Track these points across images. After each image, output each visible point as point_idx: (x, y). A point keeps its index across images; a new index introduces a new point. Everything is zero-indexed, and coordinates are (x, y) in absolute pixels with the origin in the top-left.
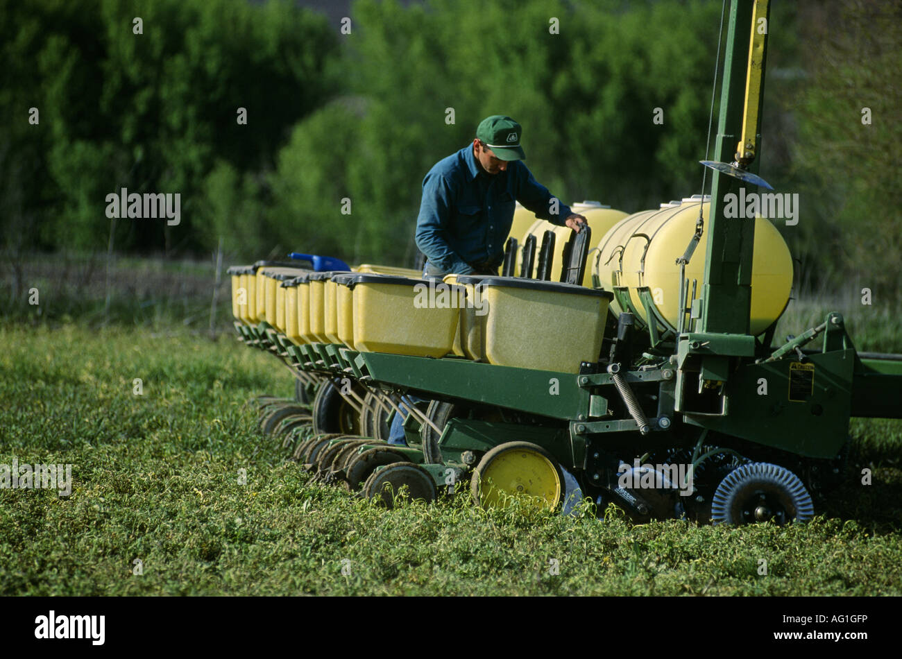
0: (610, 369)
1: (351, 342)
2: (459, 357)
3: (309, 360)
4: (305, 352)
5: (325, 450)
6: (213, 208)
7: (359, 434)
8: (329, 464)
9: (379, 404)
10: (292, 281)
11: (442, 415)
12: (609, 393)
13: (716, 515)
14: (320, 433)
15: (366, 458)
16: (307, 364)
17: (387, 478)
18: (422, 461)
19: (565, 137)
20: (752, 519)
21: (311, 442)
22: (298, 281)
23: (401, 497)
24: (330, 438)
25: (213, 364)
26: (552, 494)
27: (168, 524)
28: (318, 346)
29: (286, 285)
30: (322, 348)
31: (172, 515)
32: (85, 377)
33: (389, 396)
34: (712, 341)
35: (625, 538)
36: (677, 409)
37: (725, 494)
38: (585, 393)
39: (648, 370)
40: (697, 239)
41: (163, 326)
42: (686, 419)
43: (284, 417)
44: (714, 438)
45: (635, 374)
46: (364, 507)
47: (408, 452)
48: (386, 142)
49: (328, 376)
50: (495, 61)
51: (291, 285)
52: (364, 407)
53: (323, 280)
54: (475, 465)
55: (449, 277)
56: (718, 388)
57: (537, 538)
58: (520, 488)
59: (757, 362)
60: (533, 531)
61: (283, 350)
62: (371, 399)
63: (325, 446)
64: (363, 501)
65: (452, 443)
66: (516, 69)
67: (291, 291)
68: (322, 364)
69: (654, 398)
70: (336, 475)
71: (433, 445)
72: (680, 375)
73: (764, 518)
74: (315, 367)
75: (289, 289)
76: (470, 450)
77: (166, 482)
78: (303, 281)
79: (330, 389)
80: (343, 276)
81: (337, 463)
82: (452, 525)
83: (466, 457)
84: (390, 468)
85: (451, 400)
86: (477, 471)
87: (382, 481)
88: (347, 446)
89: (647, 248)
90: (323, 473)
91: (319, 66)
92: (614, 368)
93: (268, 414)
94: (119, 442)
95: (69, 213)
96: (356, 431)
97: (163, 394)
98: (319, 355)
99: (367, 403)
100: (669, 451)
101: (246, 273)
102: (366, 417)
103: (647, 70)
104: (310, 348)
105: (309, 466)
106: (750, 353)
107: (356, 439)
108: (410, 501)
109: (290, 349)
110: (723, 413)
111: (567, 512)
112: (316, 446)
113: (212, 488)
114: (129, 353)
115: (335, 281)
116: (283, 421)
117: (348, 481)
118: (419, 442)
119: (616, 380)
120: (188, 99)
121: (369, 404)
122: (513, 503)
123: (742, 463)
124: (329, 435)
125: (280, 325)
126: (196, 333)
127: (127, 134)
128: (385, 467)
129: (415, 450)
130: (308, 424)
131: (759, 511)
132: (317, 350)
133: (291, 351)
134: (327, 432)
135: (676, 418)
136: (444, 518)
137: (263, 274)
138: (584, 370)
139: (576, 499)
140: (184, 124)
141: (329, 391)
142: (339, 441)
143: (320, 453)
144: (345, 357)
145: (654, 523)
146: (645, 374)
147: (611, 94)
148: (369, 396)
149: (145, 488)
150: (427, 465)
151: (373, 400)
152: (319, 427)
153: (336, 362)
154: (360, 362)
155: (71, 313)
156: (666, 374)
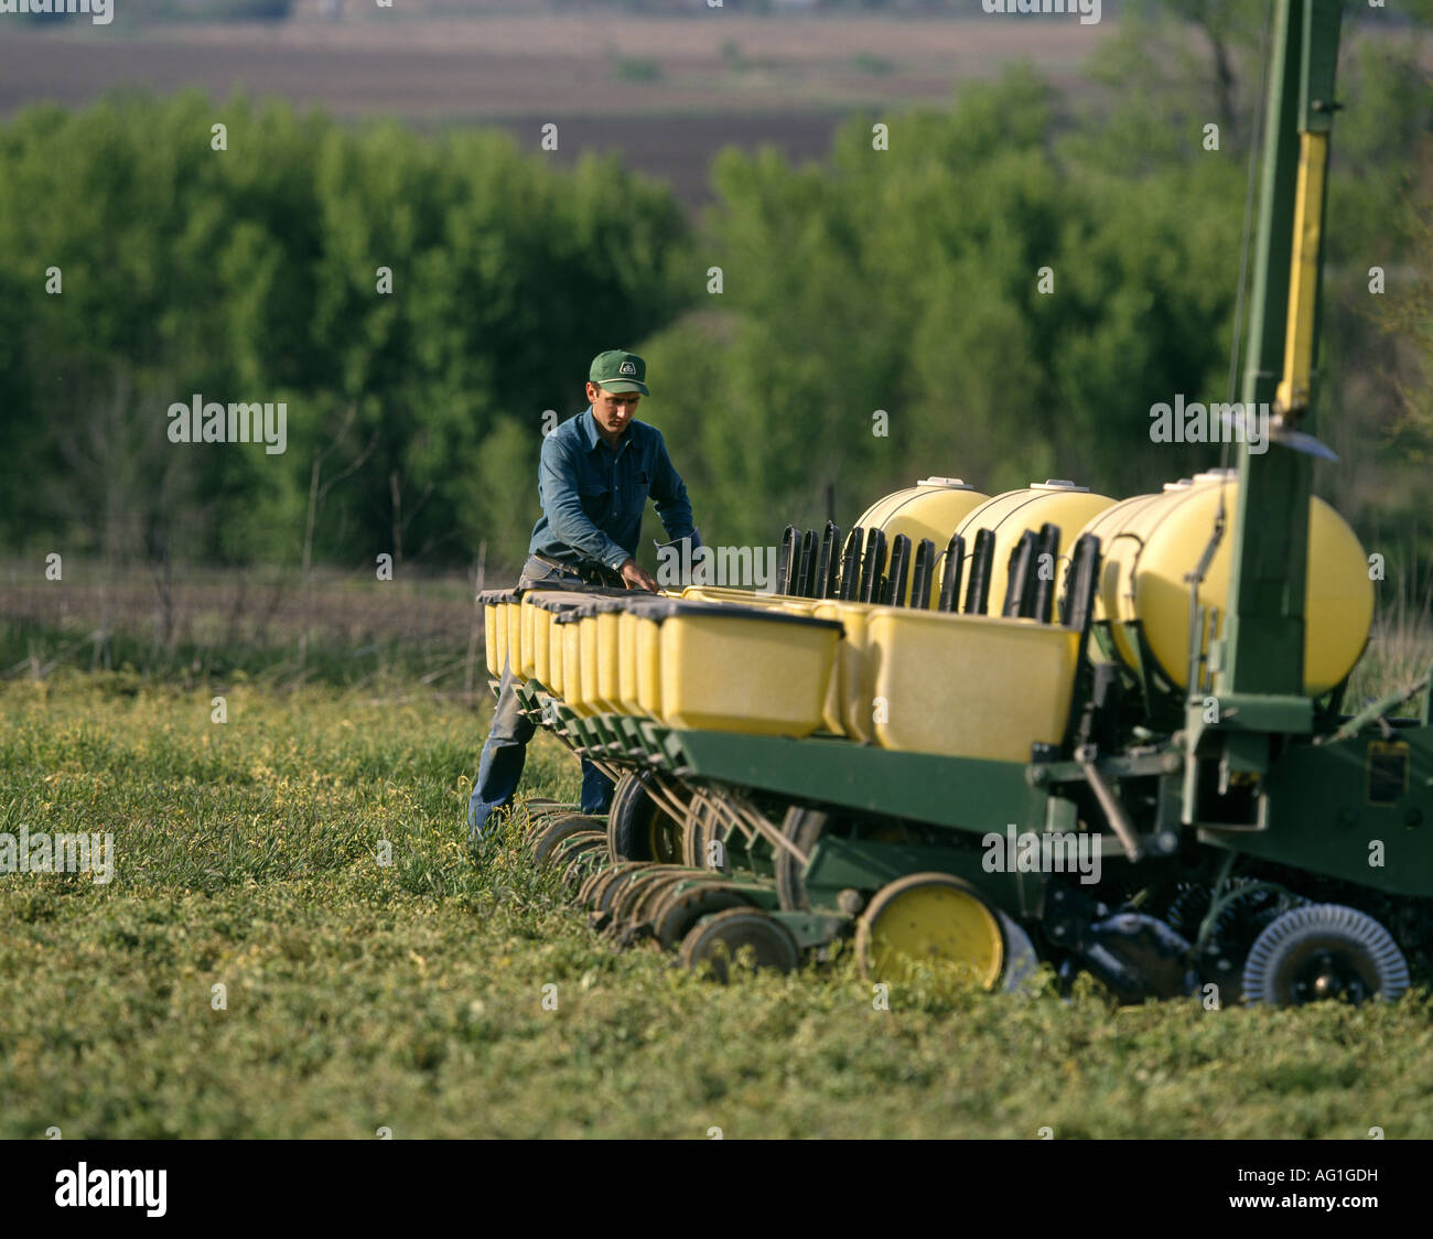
0: (1079, 754)
1: (659, 712)
2: (837, 737)
3: (599, 743)
4: (592, 729)
5: (624, 889)
6: (490, 493)
7: (682, 862)
8: (629, 913)
9: (712, 812)
10: (571, 613)
11: (809, 831)
12: (1079, 794)
13: (1252, 990)
14: (619, 861)
15: (688, 903)
16: (597, 748)
17: (718, 935)
18: (777, 907)
19: (1052, 375)
20: (1310, 995)
21: (604, 876)
22: (580, 614)
23: (741, 967)
24: (634, 869)
25: (462, 747)
26: (987, 959)
27: (363, 1011)
28: (611, 719)
29: (562, 620)
30: (617, 721)
31: (372, 997)
32: (258, 770)
33: (726, 801)
34: (1243, 709)
35: (1102, 1030)
36: (1187, 818)
37: (1265, 957)
38: (1037, 795)
39: (1141, 756)
40: (1216, 542)
41: (391, 686)
42: (1202, 836)
43: (566, 835)
44: (1247, 866)
45: (1121, 762)
46: (682, 983)
47: (755, 893)
48: (766, 385)
49: (630, 768)
50: (938, 252)
51: (570, 619)
52: (689, 819)
53: (617, 611)
54: (860, 912)
55: (819, 607)
56: (1252, 786)
57: (957, 1031)
58: (934, 951)
59: (1317, 741)
60: (955, 1020)
61: (561, 725)
62: (699, 806)
63: (624, 884)
64: (681, 973)
65: (824, 877)
66: (970, 266)
67: (571, 628)
68: (619, 749)
69: (1151, 801)
70: (638, 930)
71: (794, 880)
72: (1191, 764)
73: (1330, 993)
74: (608, 753)
75: (568, 626)
76: (852, 888)
77: (365, 943)
78: (588, 613)
79: (634, 789)
80: (646, 605)
81: (642, 911)
82: (824, 1011)
83: (846, 900)
84: (723, 920)
85: (823, 806)
86: (864, 924)
87: (711, 939)
88: (657, 882)
89: (1138, 556)
90: (619, 926)
91: (658, 266)
92: (1087, 753)
93: (543, 829)
94: (301, 878)
95: (266, 506)
96: (676, 858)
97: (378, 798)
98: (613, 734)
99: (694, 812)
100: (1180, 887)
101: (504, 600)
102: (693, 834)
103: (1183, 267)
104: (599, 722)
105: (598, 915)
106: (1305, 726)
107: (674, 871)
108: (755, 973)
109: (571, 724)
110: (1262, 822)
111: (1012, 988)
112: (612, 882)
113: (440, 951)
114: (334, 732)
115: (634, 612)
116: (564, 842)
117: (659, 939)
118: (772, 875)
119: (1091, 774)
120: (451, 319)
121: (697, 812)
122: (923, 975)
123: (1292, 907)
124: (632, 864)
125: (555, 686)
126: (443, 697)
127: (354, 378)
128: (716, 917)
129: (766, 889)
130: (600, 846)
131: (1321, 983)
132: (609, 726)
133: (572, 728)
134: (631, 859)
135: (1186, 834)
136: (812, 999)
137: (530, 602)
138: (1039, 757)
139: (1026, 967)
140: (446, 358)
141: (632, 793)
142: (645, 874)
143: (617, 894)
144: (651, 738)
145: (1151, 1004)
146: (1137, 761)
147: (1126, 305)
148: (697, 801)
149: (331, 951)
150: (785, 913)
151: (703, 808)
152: (619, 852)
153: (637, 744)
154: (674, 745)
155: (245, 668)
156: (1168, 762)
